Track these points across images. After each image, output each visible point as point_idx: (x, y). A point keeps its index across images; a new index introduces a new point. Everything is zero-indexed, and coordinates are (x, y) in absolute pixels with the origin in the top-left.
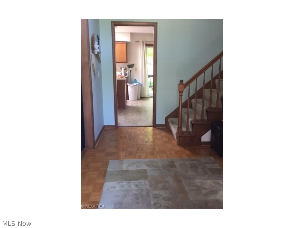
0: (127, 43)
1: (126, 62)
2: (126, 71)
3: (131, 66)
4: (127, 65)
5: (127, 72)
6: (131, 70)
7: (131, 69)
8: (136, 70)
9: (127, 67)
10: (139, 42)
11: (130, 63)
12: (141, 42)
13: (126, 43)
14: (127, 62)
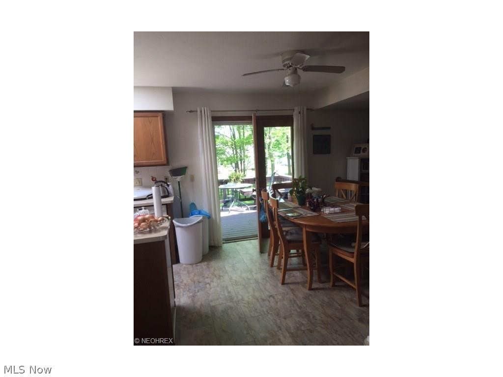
0: (164, 114)
1: (165, 163)
2: (168, 185)
3: (179, 171)
4: (168, 170)
5: (170, 188)
6: (179, 182)
7: (179, 178)
8: (192, 179)
9: (169, 175)
10: (197, 111)
11: (177, 164)
12: (201, 111)
13: (160, 114)
14: (168, 164)
